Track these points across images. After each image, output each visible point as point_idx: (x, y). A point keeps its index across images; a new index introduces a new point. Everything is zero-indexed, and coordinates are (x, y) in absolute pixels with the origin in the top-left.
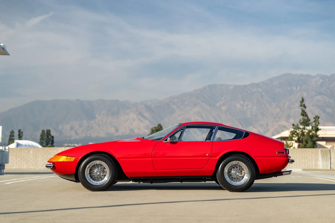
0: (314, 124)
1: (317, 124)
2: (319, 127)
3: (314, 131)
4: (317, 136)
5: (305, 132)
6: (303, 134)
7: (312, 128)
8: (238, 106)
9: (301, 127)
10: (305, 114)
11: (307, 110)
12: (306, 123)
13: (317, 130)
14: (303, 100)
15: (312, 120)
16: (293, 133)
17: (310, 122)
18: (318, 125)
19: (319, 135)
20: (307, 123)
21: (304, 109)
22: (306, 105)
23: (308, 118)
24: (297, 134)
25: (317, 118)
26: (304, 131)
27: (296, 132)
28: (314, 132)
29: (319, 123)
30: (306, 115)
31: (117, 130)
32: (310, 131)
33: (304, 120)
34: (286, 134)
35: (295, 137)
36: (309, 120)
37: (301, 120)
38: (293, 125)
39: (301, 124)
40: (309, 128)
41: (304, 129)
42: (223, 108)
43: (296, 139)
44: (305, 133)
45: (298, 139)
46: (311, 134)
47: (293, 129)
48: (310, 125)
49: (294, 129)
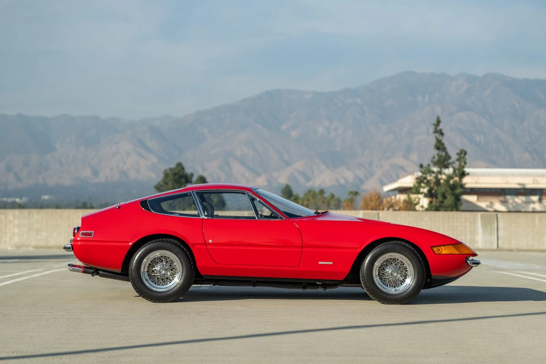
0: (457, 165)
1: (463, 164)
2: (467, 170)
3: (456, 176)
4: (462, 186)
5: (442, 179)
6: (438, 181)
7: (454, 171)
8: (321, 130)
9: (435, 169)
10: (441, 147)
11: (444, 140)
12: (443, 162)
13: (463, 174)
14: (439, 122)
15: (454, 157)
16: (420, 181)
17: (450, 161)
18: (463, 167)
19: (465, 184)
20: (446, 162)
21: (440, 138)
22: (444, 131)
23: (447, 153)
24: (428, 182)
25: (463, 154)
26: (440, 176)
27: (425, 178)
28: (457, 179)
29: (465, 163)
30: (444, 149)
31: (96, 173)
32: (450, 177)
33: (440, 156)
34: (408, 181)
35: (424, 188)
36: (449, 158)
37: (434, 157)
38: (421, 166)
39: (435, 164)
40: (449, 171)
41: (440, 173)
42: (294, 133)
43: (425, 190)
44: (442, 181)
45: (430, 191)
46: (451, 182)
47: (420, 174)
48: (450, 166)
49: (423, 173)
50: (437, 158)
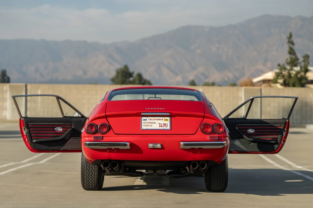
0: (303, 64)
1: (307, 63)
2: (310, 68)
3: (302, 72)
4: (306, 78)
5: (292, 73)
6: (290, 75)
7: (301, 68)
8: (214, 49)
9: (288, 67)
10: (292, 52)
11: (295, 48)
12: (294, 63)
13: (307, 71)
14: (291, 35)
15: (301, 59)
16: (278, 75)
17: (298, 62)
18: (307, 66)
19: (309, 77)
20: (295, 63)
21: (292, 46)
22: (294, 42)
23: (296, 56)
24: (283, 76)
25: (306, 57)
26: (291, 72)
27: (281, 73)
28: (302, 74)
29: (308, 63)
30: (294, 54)
32: (298, 73)
33: (291, 59)
34: (270, 75)
35: (280, 79)
36: (298, 59)
37: (287, 59)
38: (279, 65)
39: (288, 64)
40: (297, 69)
41: (291, 69)
42: (198, 51)
43: (281, 81)
44: (292, 75)
45: (284, 82)
46: (299, 76)
47: (277, 71)
48: (298, 65)
49: (280, 69)
50: (289, 60)
